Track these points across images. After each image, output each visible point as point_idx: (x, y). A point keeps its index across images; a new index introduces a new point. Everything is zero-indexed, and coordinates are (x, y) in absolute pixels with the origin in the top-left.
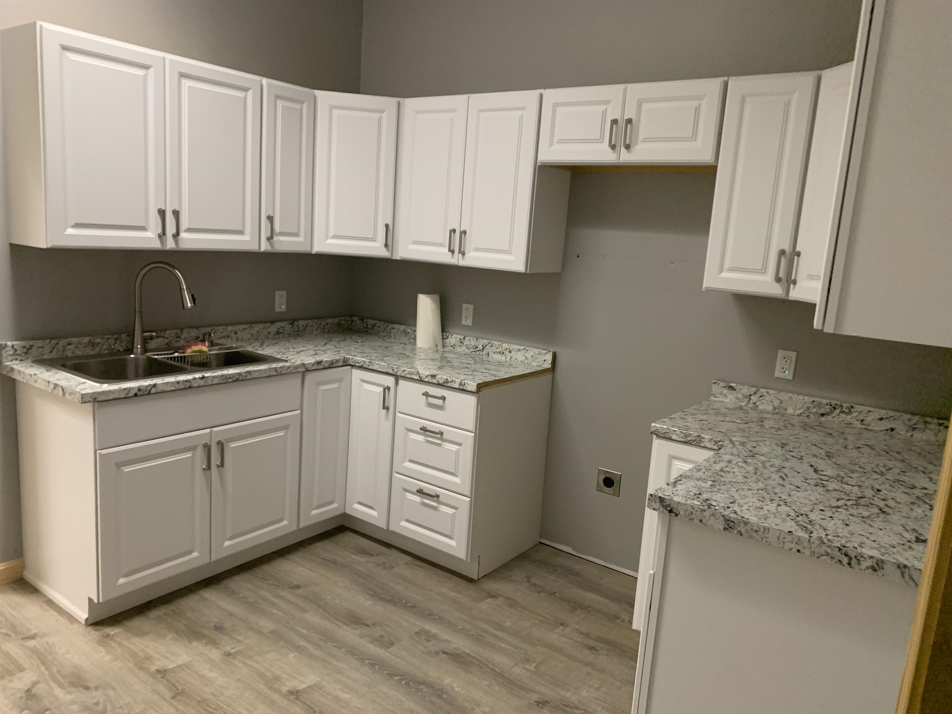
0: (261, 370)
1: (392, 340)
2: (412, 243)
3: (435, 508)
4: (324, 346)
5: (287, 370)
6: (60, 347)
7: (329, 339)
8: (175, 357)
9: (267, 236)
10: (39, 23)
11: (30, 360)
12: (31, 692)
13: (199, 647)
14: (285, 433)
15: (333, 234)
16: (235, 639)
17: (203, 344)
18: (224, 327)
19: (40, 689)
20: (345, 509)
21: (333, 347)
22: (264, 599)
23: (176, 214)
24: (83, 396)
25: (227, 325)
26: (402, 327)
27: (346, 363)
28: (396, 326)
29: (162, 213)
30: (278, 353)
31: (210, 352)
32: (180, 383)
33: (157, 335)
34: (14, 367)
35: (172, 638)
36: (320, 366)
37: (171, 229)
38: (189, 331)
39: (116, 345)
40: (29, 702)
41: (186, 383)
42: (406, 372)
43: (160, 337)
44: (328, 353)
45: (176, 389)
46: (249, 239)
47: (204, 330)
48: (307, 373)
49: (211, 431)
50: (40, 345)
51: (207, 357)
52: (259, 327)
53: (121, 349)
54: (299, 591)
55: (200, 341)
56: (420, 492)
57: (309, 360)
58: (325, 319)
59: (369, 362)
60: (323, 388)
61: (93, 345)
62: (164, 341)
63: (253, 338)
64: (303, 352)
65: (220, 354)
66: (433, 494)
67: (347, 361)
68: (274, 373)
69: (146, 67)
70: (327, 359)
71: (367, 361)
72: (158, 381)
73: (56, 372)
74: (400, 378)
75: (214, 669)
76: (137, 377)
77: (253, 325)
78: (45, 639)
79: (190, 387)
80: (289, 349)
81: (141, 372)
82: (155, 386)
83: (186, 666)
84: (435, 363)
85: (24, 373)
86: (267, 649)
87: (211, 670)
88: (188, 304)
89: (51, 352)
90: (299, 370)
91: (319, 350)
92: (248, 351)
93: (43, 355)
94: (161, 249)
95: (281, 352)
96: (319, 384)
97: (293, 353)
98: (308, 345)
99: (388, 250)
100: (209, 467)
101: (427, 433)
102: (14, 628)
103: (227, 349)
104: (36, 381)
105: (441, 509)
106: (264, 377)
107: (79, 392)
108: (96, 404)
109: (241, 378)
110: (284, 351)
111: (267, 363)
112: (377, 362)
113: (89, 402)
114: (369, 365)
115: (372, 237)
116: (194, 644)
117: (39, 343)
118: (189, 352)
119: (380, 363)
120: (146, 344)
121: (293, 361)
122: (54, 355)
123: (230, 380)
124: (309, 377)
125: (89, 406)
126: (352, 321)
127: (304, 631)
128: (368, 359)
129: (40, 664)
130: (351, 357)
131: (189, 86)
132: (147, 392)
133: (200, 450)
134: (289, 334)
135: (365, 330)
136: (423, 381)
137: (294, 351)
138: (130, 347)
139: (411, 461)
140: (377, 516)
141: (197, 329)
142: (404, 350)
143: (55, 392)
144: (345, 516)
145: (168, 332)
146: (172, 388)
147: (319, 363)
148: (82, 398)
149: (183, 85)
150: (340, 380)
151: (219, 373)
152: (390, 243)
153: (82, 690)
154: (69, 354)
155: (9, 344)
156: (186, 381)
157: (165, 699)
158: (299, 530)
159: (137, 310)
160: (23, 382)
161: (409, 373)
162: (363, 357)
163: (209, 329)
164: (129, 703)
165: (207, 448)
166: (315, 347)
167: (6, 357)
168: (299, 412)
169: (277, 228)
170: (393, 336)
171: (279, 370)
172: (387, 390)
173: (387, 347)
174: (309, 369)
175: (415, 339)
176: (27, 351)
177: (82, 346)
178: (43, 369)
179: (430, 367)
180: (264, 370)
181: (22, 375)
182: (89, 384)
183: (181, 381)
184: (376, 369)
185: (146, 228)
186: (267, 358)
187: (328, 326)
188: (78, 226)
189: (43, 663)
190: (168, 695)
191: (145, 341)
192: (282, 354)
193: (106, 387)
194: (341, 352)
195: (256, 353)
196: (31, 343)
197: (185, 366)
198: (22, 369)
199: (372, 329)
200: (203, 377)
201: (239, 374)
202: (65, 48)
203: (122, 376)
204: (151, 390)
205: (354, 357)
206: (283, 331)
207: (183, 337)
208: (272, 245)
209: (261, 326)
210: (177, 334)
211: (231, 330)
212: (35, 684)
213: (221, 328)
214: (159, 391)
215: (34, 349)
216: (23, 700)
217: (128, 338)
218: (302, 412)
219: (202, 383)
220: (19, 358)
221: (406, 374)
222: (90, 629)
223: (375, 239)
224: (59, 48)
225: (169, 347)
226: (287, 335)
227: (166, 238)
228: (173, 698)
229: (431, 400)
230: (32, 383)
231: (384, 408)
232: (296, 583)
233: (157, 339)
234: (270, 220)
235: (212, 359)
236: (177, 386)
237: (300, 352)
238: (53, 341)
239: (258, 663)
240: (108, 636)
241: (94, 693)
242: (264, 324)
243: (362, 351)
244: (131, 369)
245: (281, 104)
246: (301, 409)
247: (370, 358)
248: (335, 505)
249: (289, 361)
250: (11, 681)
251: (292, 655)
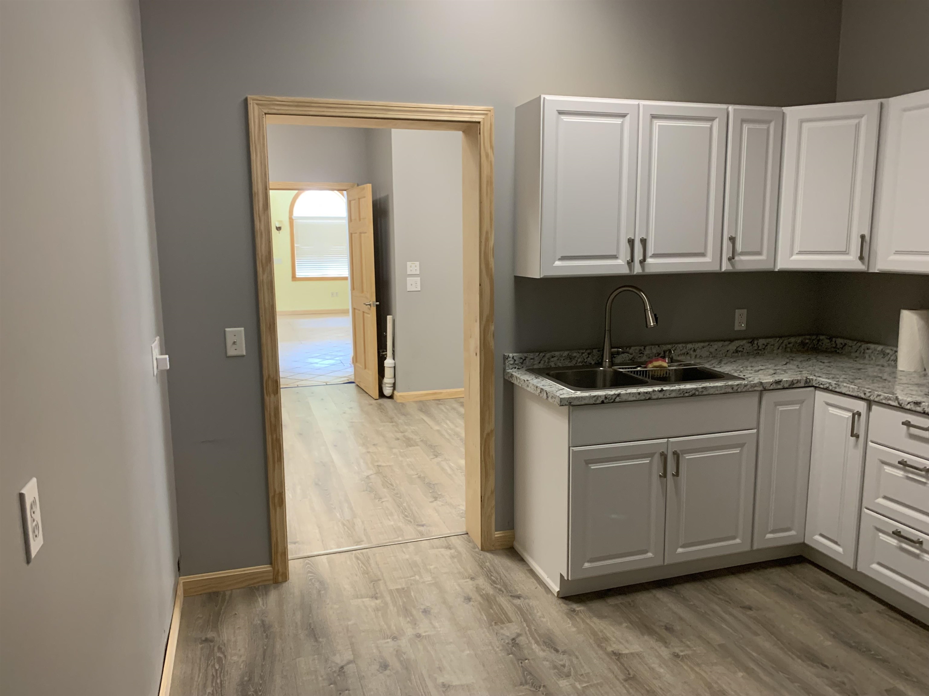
0: (717, 387)
1: (866, 361)
2: (894, 254)
3: (917, 556)
4: (785, 366)
5: (744, 388)
6: (546, 359)
7: (790, 358)
8: (637, 371)
9: (728, 257)
10: (543, 96)
11: (524, 369)
12: (515, 641)
13: (652, 642)
14: (740, 451)
15: (799, 250)
16: (685, 643)
17: (663, 359)
18: (684, 345)
19: (522, 640)
20: (804, 539)
21: (795, 367)
22: (713, 611)
23: (644, 242)
24: (562, 400)
25: (687, 343)
26: (880, 348)
27: (808, 384)
28: (872, 346)
29: (631, 242)
30: (736, 371)
31: (669, 368)
32: (641, 395)
33: (623, 351)
34: (514, 373)
35: (627, 627)
36: (778, 386)
37: (638, 256)
38: (651, 348)
39: (589, 359)
40: (514, 648)
41: (647, 395)
42: (882, 397)
43: (626, 353)
44: (789, 373)
45: (637, 399)
46: (711, 261)
47: (665, 348)
48: (764, 392)
49: (668, 440)
50: (532, 357)
51: (666, 372)
52: (716, 345)
53: (593, 363)
54: (750, 613)
55: (661, 357)
56: (897, 534)
57: (768, 379)
58: (787, 338)
59: (835, 384)
60: (781, 408)
61: (571, 358)
62: (628, 357)
63: (711, 356)
64: (762, 371)
65: (679, 369)
66: (915, 539)
67: (810, 381)
68: (730, 390)
69: (624, 116)
70: (787, 379)
71: (833, 383)
72: (622, 391)
73: (542, 379)
74: (873, 403)
75: (663, 666)
76: (604, 387)
77: (712, 343)
78: (527, 601)
79: (649, 399)
80: (747, 367)
81: (608, 383)
82: (619, 395)
83: (638, 655)
84: (921, 388)
85: (520, 379)
86: (715, 661)
87: (660, 666)
88: (651, 323)
89: (540, 363)
90: (756, 388)
91: (779, 369)
92: (706, 368)
93: (534, 365)
94: (629, 274)
95: (738, 370)
96: (777, 404)
97: (751, 371)
98: (767, 364)
99: (863, 263)
100: (665, 475)
101: (907, 468)
102: (505, 585)
103: (685, 365)
104: (528, 386)
105: (926, 559)
106: (721, 394)
107: (558, 397)
108: (571, 407)
109: (697, 393)
110: (742, 369)
111: (724, 380)
112: (845, 384)
113: (566, 405)
114: (835, 388)
115: (844, 250)
116: (646, 637)
117: (531, 355)
118: (650, 367)
119: (848, 385)
120: (614, 359)
121: (750, 379)
122: (541, 366)
123: (687, 395)
124: (768, 397)
125: (565, 409)
126: (819, 341)
127: (754, 654)
128: (834, 381)
129: (523, 620)
130: (814, 378)
131: (659, 125)
132: (612, 401)
133: (657, 457)
134: (748, 353)
135: (833, 350)
136: (902, 408)
137: (752, 370)
138: (600, 361)
139: (885, 498)
140: (843, 553)
141: (659, 346)
142: (881, 373)
143: (541, 395)
144: (804, 545)
145: (632, 348)
146: (634, 399)
147: (778, 382)
148: (561, 402)
149: (654, 124)
150: (801, 402)
151: (676, 387)
152: (866, 255)
153: (553, 651)
154: (553, 365)
155: (511, 355)
156: (647, 393)
157: (618, 679)
158: (752, 551)
159: (607, 329)
160: (519, 386)
161: (886, 398)
162: (829, 379)
163: (669, 347)
164: (589, 673)
165: (664, 456)
166: (775, 366)
167: (509, 366)
168: (755, 431)
169: (739, 248)
170: (867, 356)
171: (735, 388)
172: (856, 416)
173: (859, 369)
174: (767, 388)
175: (896, 360)
176: (523, 361)
177: (562, 359)
178: (533, 377)
179: (914, 393)
180: (720, 387)
181: (518, 381)
182: (567, 390)
183: (642, 393)
184: (843, 392)
185: (617, 256)
186: (725, 375)
187: (791, 345)
188: (563, 258)
189: (525, 620)
190: (622, 677)
191: (613, 356)
192: (739, 373)
193: (579, 394)
194: (804, 372)
195: (714, 370)
196: (526, 355)
197: (647, 379)
198: (518, 376)
199: (842, 348)
200: (662, 390)
201: (696, 389)
202: (561, 113)
203: (592, 386)
204: (615, 398)
205: (818, 378)
206: (743, 350)
207: (646, 353)
208: (733, 265)
209: (720, 344)
210: (640, 350)
211: (690, 347)
212: (519, 635)
213: (680, 345)
214: (623, 400)
215: (527, 360)
216: (510, 646)
217: (599, 353)
218: (758, 432)
219: (661, 395)
220: (517, 367)
221: (882, 400)
222: (560, 601)
223: (847, 252)
224: (556, 113)
225: (634, 362)
226: (746, 354)
227: (634, 264)
228: (626, 680)
229: (913, 430)
230: (525, 387)
231: (852, 435)
232: (747, 603)
233: (623, 355)
234: (732, 241)
235: (671, 374)
236: (638, 397)
237: (759, 371)
238: (541, 354)
239: (705, 672)
240: (574, 611)
241: (561, 656)
242: (723, 342)
243: (828, 372)
244: (600, 380)
245: (747, 127)
246: (758, 428)
247: (837, 380)
248: (793, 533)
249: (746, 379)
250: (502, 628)
251: (740, 674)
